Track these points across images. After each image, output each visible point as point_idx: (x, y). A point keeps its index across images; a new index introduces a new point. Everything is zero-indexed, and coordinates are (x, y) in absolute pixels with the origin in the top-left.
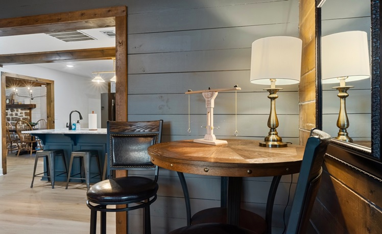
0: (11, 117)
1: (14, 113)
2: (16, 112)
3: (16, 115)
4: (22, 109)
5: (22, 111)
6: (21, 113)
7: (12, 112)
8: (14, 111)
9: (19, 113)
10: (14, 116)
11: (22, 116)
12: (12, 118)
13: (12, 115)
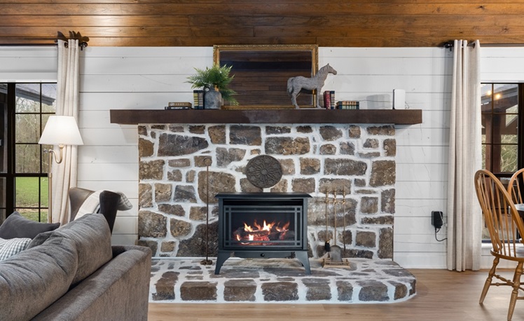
0: (322, 159)
1: (336, 143)
2: (345, 138)
3: (349, 149)
4: (370, 130)
5: (372, 137)
6: (367, 145)
7: (326, 137)
8: (339, 134)
9: (358, 144)
10: (337, 156)
11: (377, 155)
12: (329, 163)
13: (328, 149)
